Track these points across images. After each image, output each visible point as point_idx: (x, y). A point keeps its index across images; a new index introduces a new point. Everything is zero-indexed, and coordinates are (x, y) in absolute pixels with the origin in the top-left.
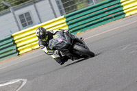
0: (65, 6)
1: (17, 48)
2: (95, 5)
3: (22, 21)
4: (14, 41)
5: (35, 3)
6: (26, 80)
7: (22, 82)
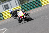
0: (20, 2)
1: (3, 17)
2: (31, 2)
3: (5, 8)
4: (2, 15)
5: (10, 1)
6: (7, 29)
7: (5, 29)
